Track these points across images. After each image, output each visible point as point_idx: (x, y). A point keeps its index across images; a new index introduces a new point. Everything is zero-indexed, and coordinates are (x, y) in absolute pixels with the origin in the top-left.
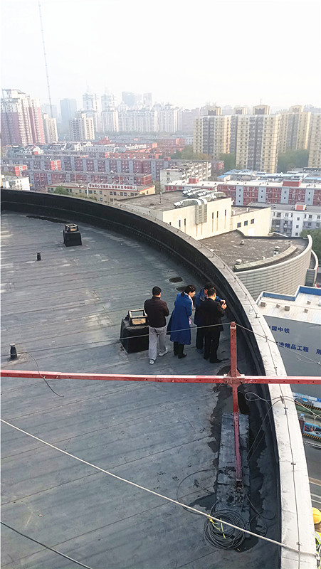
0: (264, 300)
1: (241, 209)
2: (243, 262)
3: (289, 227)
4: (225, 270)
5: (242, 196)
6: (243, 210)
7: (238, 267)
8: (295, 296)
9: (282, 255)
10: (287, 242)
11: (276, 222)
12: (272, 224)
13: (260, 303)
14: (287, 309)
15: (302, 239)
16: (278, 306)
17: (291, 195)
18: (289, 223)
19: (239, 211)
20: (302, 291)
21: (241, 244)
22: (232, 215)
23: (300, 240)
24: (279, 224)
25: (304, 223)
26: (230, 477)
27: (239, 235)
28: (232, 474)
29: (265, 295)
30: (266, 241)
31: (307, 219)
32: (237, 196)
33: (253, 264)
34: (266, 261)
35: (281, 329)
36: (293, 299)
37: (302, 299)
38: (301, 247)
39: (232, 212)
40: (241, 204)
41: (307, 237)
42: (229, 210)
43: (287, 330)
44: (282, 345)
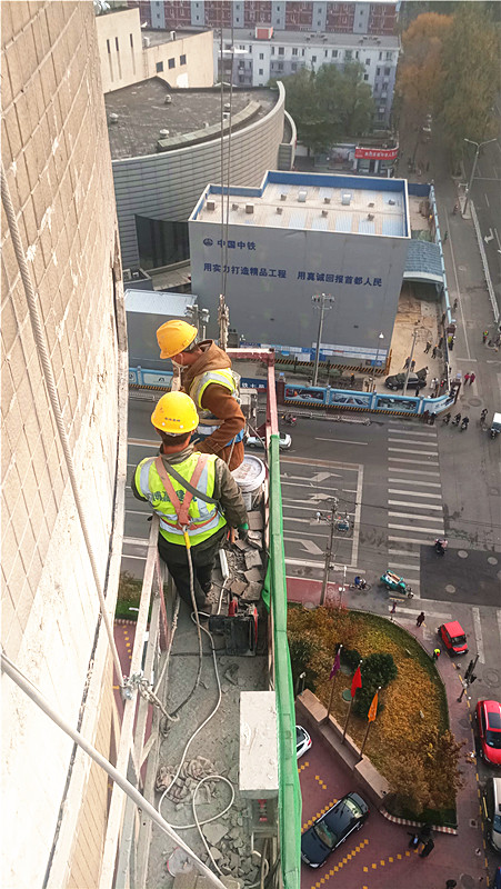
0: (212, 199)
1: (160, 35)
2: (171, 135)
3: (248, 74)
5: (162, 16)
6: (164, 37)
7: (164, 143)
8: (261, 187)
9: (237, 119)
10: (244, 96)
11: (225, 64)
12: (219, 68)
13: (205, 205)
14: (249, 210)
15: (270, 91)
16: (235, 207)
17: (247, 14)
18: (247, 65)
19: (157, 39)
20: (273, 179)
21: (167, 103)
22: (145, 47)
23: (266, 92)
24: (230, 68)
25: (272, 64)
27: (160, 88)
29: (213, 191)
30: (210, 96)
31: (276, 57)
32: (154, 16)
33: (190, 137)
34: (211, 130)
35: (241, 245)
36: (259, 194)
37: (273, 193)
38: (267, 104)
39: (145, 42)
40: (163, 26)
41: (277, 86)
42: (138, 37)
43: (251, 246)
44: (245, 271)
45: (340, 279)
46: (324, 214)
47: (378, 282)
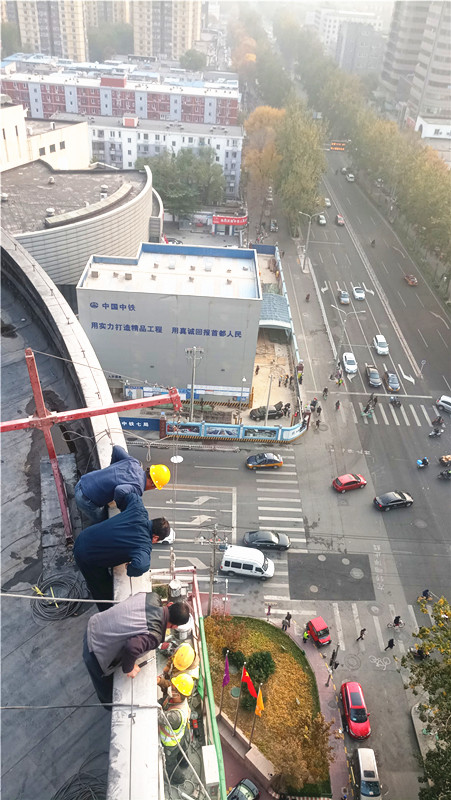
0: (96, 267)
1: (41, 124)
2: (57, 212)
3: (118, 154)
5: (40, 101)
6: (44, 127)
7: (51, 220)
8: (137, 257)
9: (113, 199)
10: (117, 178)
11: (98, 146)
12: (94, 149)
13: (90, 273)
14: (128, 277)
15: (138, 172)
16: (115, 275)
17: (114, 102)
18: (117, 147)
19: (38, 127)
20: (146, 249)
21: (51, 184)
22: (29, 135)
23: (136, 174)
24: (103, 149)
25: (139, 147)
27: (44, 169)
29: (95, 260)
30: (88, 177)
31: (142, 141)
32: (32, 101)
33: (73, 214)
34: (91, 208)
35: (123, 307)
36: (135, 263)
37: (149, 259)
38: (137, 185)
39: (28, 130)
40: (40, 115)
41: (144, 169)
42: (23, 126)
43: (132, 307)
44: (127, 328)
45: (207, 332)
46: (191, 279)
47: (238, 334)
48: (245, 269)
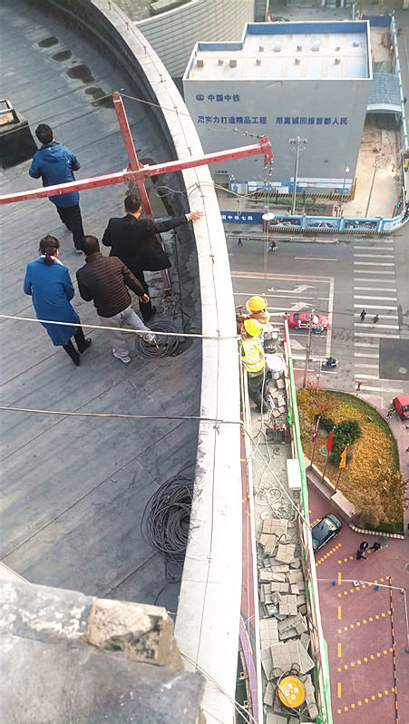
0: (202, 56)
4: (112, 12)
7: (156, 6)
8: (242, 41)
13: (195, 63)
14: (233, 64)
16: (220, 63)
20: (252, 31)
26: (158, 289)
28: (160, 285)
29: (201, 48)
35: (228, 98)
36: (240, 47)
37: (253, 43)
43: (236, 98)
44: (232, 121)
45: (311, 121)
46: (297, 62)
47: (344, 121)
48: (355, 45)
